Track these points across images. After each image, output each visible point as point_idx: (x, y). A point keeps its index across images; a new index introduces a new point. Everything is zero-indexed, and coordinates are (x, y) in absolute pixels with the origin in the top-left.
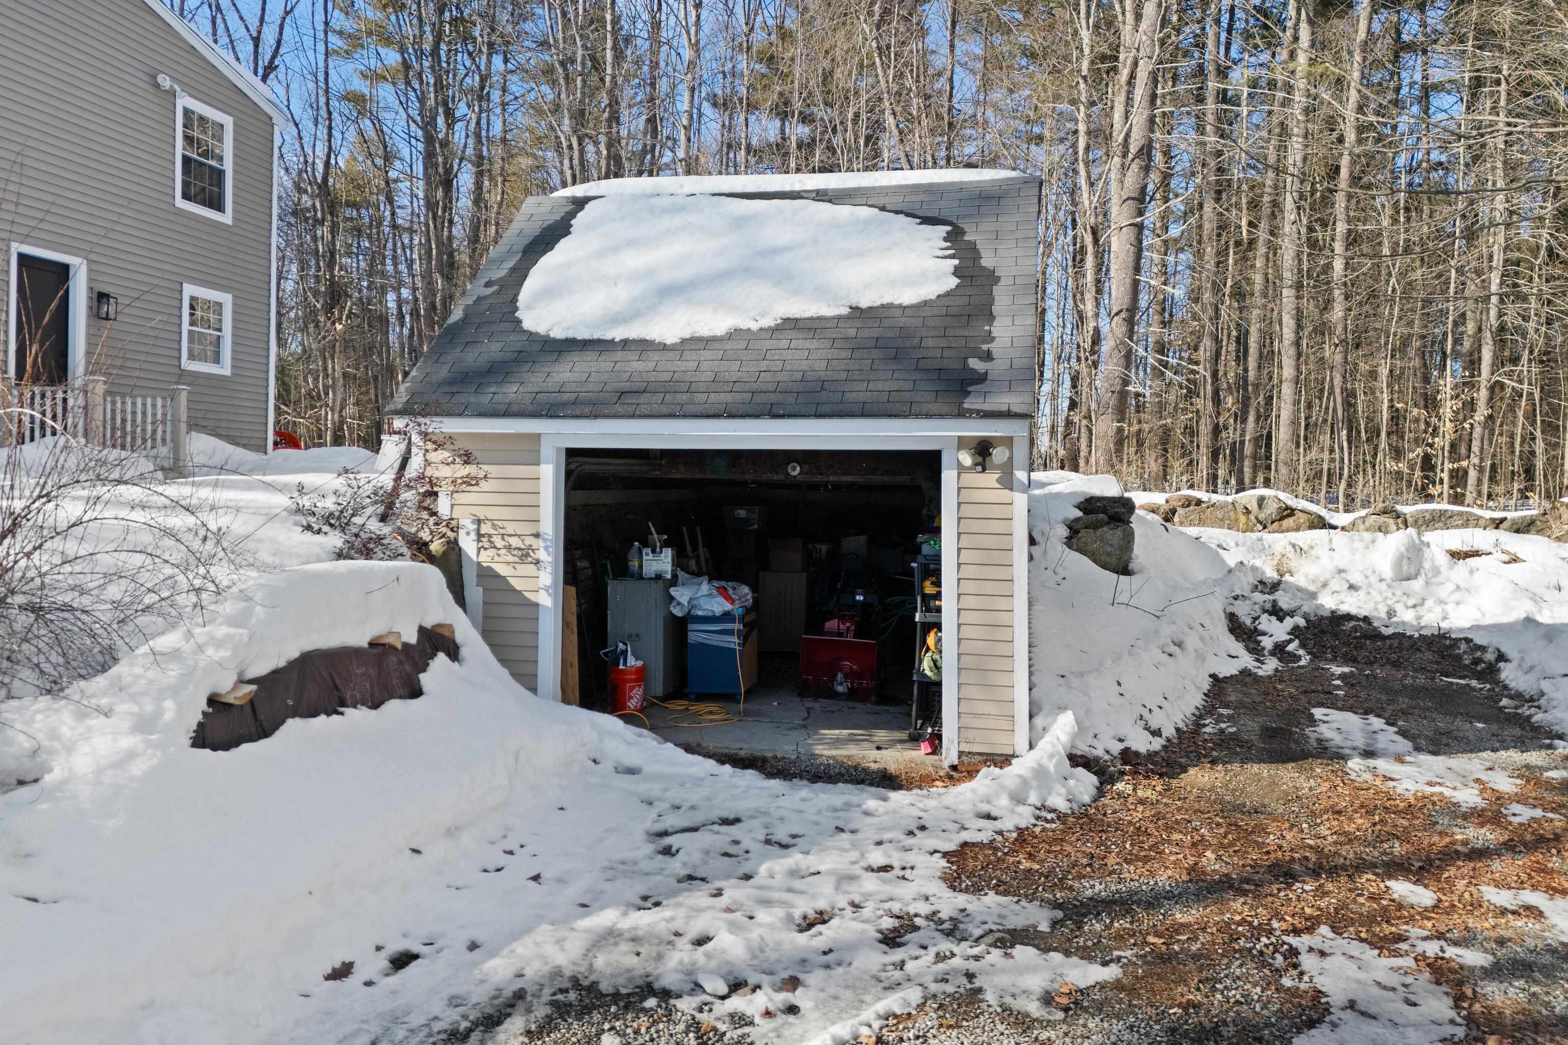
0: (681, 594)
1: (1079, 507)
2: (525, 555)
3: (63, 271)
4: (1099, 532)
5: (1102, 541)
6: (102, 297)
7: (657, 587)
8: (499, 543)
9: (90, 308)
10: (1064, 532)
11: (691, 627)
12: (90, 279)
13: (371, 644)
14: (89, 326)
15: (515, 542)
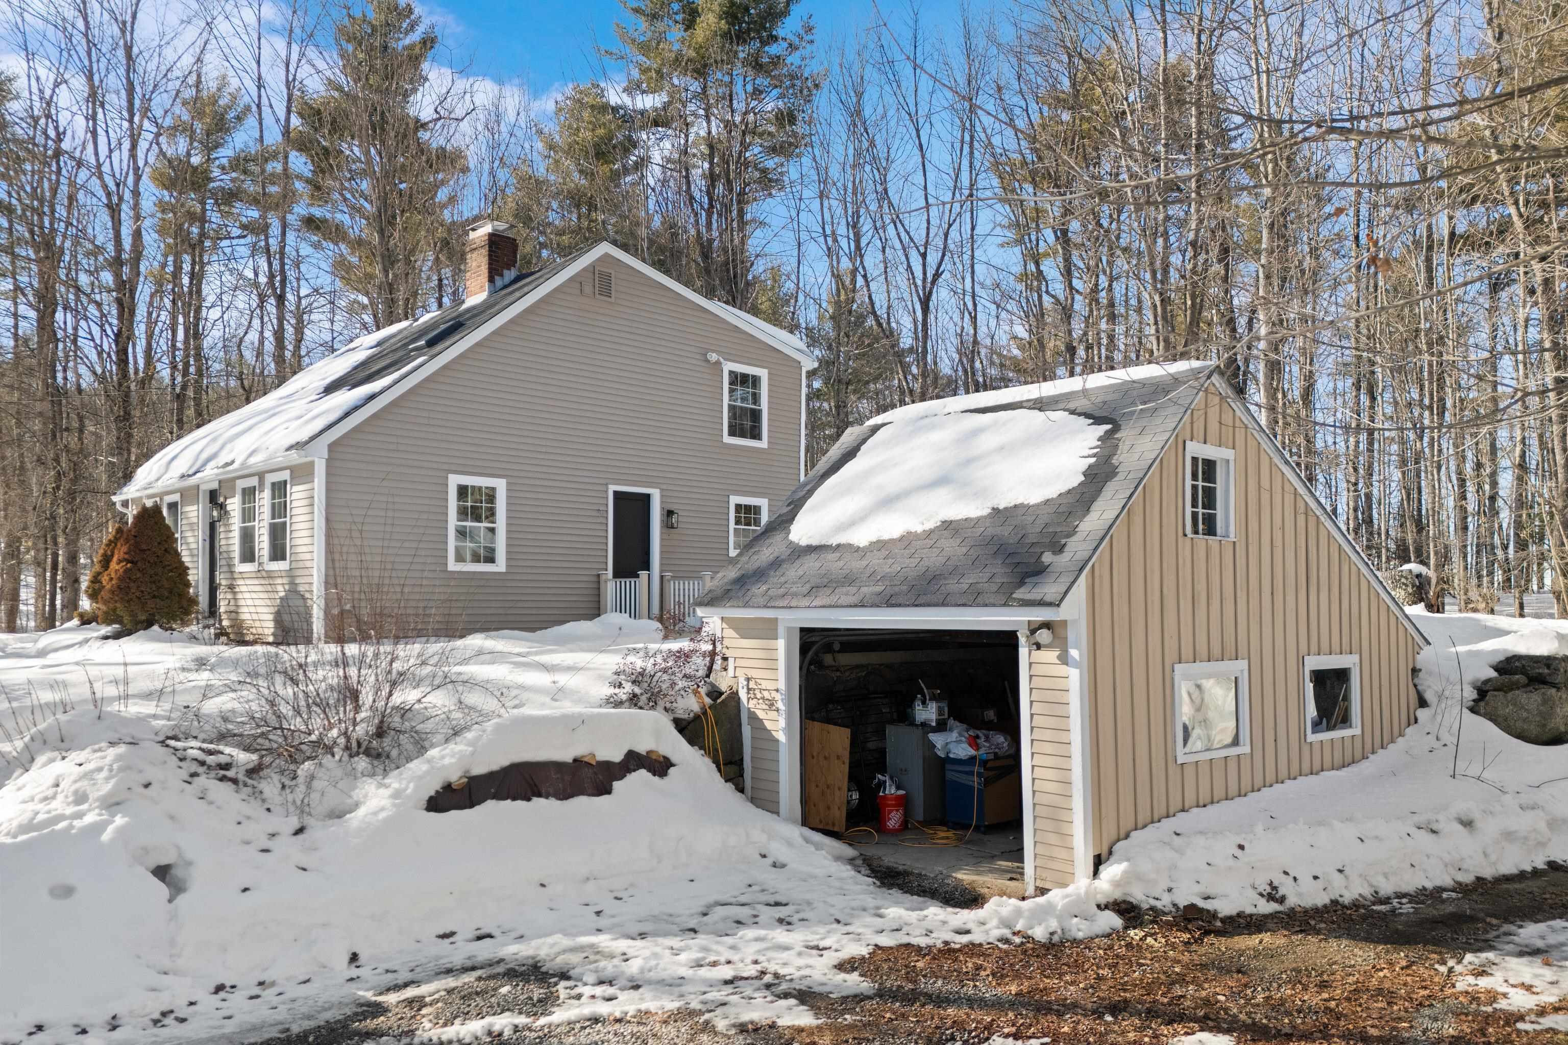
0: (938, 740)
1: (1496, 668)
2: (771, 704)
3: (647, 497)
4: (1510, 695)
5: (1515, 705)
6: (670, 513)
7: (919, 732)
8: (759, 696)
9: (662, 521)
10: (1470, 694)
11: (948, 766)
12: (662, 502)
13: (575, 760)
14: (662, 533)
15: (766, 694)
